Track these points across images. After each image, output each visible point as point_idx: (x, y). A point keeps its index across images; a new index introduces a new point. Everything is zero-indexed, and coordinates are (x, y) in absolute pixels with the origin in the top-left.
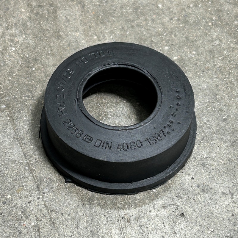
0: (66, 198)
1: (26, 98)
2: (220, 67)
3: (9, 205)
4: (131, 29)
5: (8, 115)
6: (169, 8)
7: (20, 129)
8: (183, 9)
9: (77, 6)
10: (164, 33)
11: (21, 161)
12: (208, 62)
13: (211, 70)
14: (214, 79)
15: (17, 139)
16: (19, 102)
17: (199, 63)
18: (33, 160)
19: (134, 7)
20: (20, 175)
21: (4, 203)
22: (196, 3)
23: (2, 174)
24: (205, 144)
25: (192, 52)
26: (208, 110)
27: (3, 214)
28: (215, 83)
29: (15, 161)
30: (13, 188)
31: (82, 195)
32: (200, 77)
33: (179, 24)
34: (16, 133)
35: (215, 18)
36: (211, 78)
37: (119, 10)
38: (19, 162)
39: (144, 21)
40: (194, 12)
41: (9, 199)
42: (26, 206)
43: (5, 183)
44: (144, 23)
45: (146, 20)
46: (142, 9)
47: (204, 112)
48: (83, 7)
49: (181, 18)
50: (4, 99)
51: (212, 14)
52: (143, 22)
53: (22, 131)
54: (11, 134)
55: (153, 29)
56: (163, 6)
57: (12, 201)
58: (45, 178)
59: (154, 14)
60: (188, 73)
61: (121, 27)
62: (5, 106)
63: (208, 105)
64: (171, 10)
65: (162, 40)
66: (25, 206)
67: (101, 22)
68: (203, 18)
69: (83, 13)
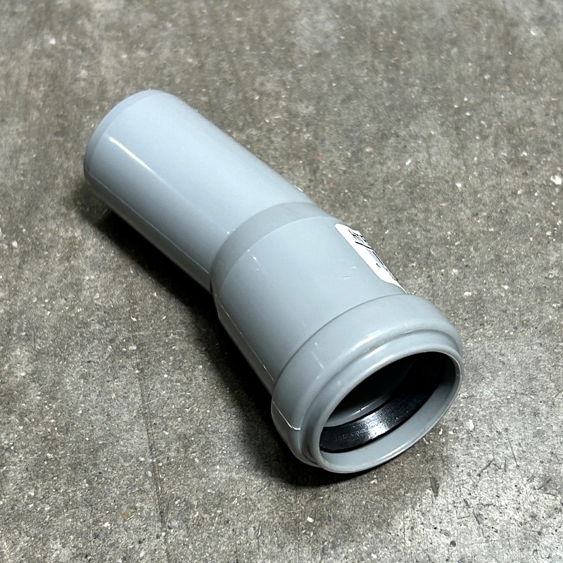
0: (208, 544)
1: (177, 337)
2: (551, 323)
3: (104, 541)
4: (394, 225)
5: (138, 364)
6: (476, 192)
7: (153, 395)
8: (503, 198)
9: (304, 169)
10: (456, 241)
11: (142, 459)
12: (530, 310)
13: (532, 327)
14: (535, 347)
15: (144, 414)
16: (162, 344)
17: (511, 310)
18: (163, 459)
19: (410, 181)
20: (135, 486)
21: (96, 536)
22: (529, 188)
25: (502, 286)
26: (511, 408)
27: (89, 558)
28: (534, 354)
29: (132, 457)
30: (118, 508)
31: (238, 542)
32: (507, 338)
33: (489, 226)
34: (143, 402)
35: (560, 222)
36: (529, 343)
37: (379, 185)
38: (138, 460)
39: (423, 212)
40: (523, 204)
41: (107, 528)
42: (134, 547)
43: (105, 497)
44: (421, 216)
45: (427, 210)
46: (423, 189)
48: (314, 172)
49: (494, 214)
50: (137, 333)
51: (557, 215)
52: (419, 214)
53: (155, 401)
54: (135, 403)
55: (435, 230)
56: (465, 187)
57: (110, 534)
58: (178, 498)
59: (445, 200)
60: (486, 327)
61: (376, 219)
62: (135, 348)
64: (479, 196)
65: (449, 255)
66: (131, 547)
67: (341, 205)
68: (538, 220)
69: (312, 184)
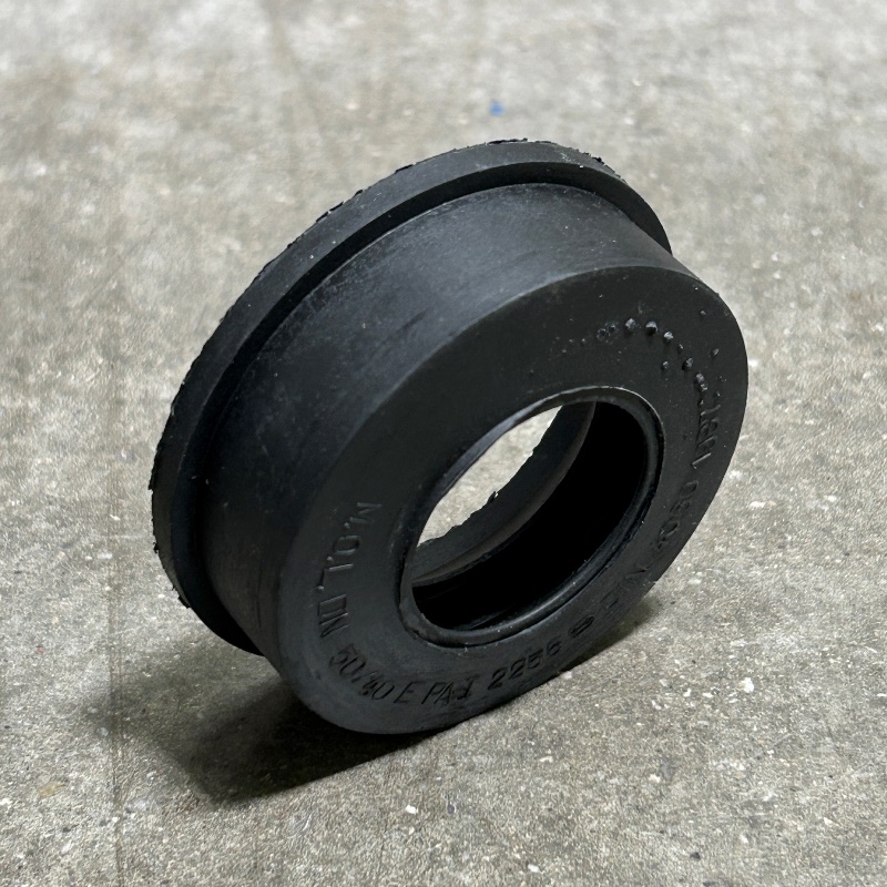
23: (13, 737)
24: (782, 760)
47: (810, 669)
63: (831, 649)
